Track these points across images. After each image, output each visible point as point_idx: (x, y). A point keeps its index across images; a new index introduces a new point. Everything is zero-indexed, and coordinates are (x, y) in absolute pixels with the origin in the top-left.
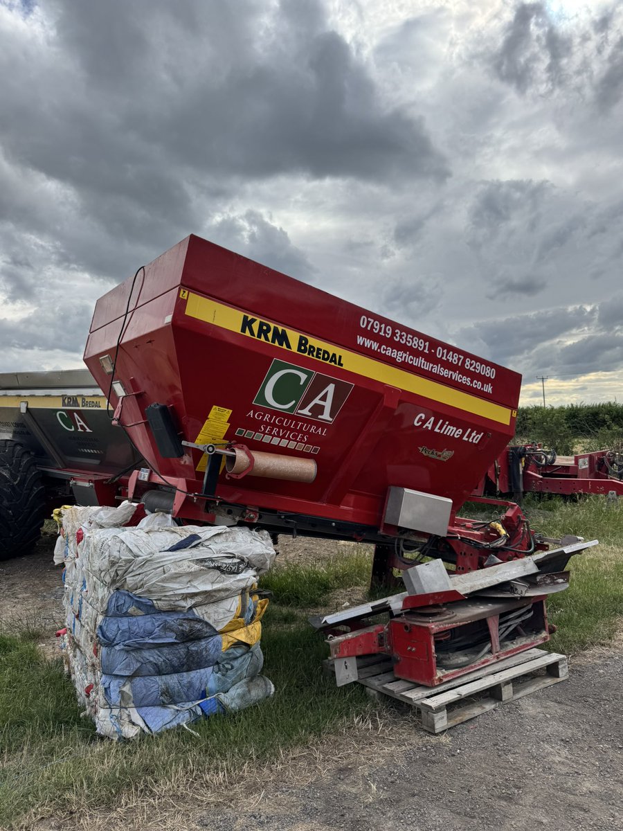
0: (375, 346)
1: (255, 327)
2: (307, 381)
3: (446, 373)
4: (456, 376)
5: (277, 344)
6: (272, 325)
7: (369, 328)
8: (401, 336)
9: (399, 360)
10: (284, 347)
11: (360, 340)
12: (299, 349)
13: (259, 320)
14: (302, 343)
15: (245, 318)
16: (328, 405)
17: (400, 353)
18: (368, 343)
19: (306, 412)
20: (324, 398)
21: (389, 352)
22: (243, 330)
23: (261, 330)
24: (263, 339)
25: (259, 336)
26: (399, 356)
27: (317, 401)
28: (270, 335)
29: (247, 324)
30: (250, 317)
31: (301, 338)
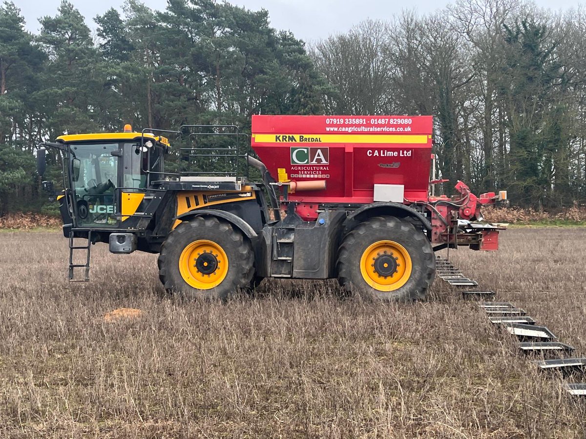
0: (336, 129)
1: (281, 138)
2: (308, 151)
3: (379, 129)
4: (385, 129)
5: (290, 141)
6: (287, 135)
7: (331, 123)
8: (349, 121)
9: (350, 131)
10: (294, 141)
11: (328, 129)
12: (300, 141)
13: (281, 135)
14: (301, 138)
15: (276, 136)
16: (322, 157)
17: (350, 128)
18: (332, 129)
19: (314, 162)
20: (319, 155)
21: (344, 129)
22: (276, 141)
23: (283, 139)
24: (284, 141)
25: (283, 141)
26: (350, 130)
27: (316, 157)
28: (287, 139)
29: (277, 138)
30: (278, 135)
31: (300, 136)
